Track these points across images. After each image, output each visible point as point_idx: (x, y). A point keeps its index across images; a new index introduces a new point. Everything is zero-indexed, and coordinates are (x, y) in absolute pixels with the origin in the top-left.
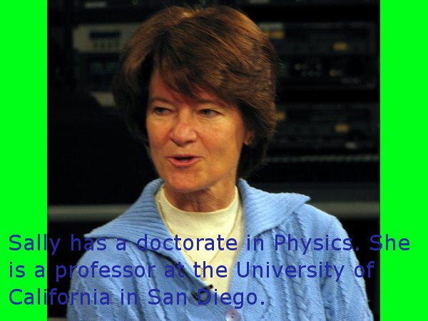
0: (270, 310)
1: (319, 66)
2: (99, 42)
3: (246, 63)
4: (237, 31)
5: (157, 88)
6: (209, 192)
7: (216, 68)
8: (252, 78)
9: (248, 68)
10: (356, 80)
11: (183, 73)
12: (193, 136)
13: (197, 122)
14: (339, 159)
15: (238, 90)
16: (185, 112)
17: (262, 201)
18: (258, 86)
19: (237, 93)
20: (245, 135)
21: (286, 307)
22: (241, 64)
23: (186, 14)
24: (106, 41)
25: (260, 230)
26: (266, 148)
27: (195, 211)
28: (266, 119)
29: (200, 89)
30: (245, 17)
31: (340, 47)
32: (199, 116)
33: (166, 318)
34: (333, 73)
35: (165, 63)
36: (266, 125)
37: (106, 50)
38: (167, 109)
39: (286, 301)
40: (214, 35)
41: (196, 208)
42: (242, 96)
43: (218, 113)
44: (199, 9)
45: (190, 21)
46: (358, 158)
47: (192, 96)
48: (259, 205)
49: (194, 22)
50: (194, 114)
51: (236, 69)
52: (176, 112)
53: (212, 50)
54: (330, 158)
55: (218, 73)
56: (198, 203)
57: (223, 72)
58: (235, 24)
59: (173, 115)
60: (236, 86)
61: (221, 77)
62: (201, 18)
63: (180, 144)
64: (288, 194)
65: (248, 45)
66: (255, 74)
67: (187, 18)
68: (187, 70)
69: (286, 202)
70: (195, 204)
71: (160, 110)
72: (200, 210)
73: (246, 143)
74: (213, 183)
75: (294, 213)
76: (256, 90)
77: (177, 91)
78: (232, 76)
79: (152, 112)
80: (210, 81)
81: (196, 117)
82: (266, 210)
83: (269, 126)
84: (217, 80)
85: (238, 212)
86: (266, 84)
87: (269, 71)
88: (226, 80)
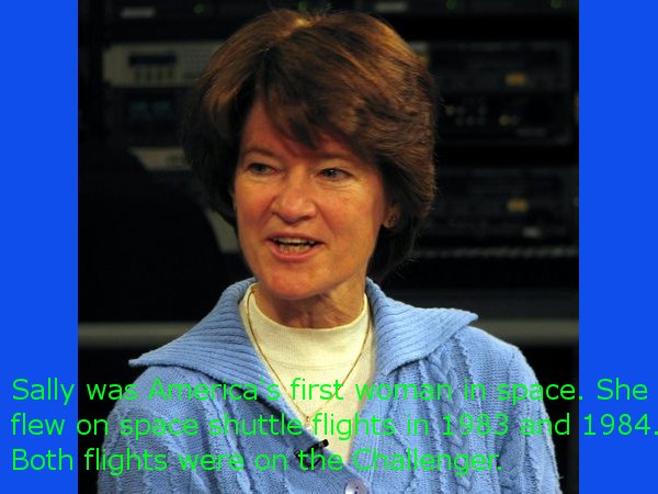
0: (414, 485)
1: (482, 110)
2: (143, 70)
3: (395, 99)
4: (379, 51)
6: (328, 299)
7: (349, 105)
8: (402, 124)
9: (397, 108)
10: (540, 132)
11: (300, 111)
12: (311, 210)
13: (317, 187)
14: (514, 253)
15: (381, 141)
16: (299, 172)
17: (404, 318)
18: (411, 137)
19: (380, 146)
20: (386, 212)
21: (437, 481)
22: (386, 100)
23: (301, 22)
24: (154, 70)
25: (401, 361)
26: (415, 234)
27: (304, 327)
28: (420, 189)
29: (325, 136)
30: (389, 31)
32: (318, 179)
33: (252, 488)
34: (504, 120)
35: (273, 94)
36: (420, 198)
37: (154, 83)
38: (270, 167)
39: (439, 472)
40: (347, 55)
41: (306, 323)
42: (387, 151)
43: (348, 175)
44: (320, 15)
45: (310, 32)
46: (543, 252)
47: (311, 146)
48: (399, 324)
49: (315, 34)
50: (312, 176)
51: (378, 108)
52: (284, 171)
53: (344, 77)
54: (500, 252)
55: (352, 112)
56: (310, 314)
57: (360, 111)
58: (377, 40)
59: (279, 177)
60: (377, 135)
61: (355, 119)
62: (324, 28)
63: (289, 221)
64: (443, 310)
65: (397, 73)
66: (407, 117)
67: (302, 28)
68: (305, 106)
69: (442, 321)
70: (306, 316)
71: (259, 168)
72: (311, 325)
73: (386, 225)
74: (335, 285)
75: (452, 338)
76: (408, 143)
77: (290, 138)
78: (373, 118)
79: (246, 171)
80: (341, 124)
81: (314, 180)
82: (409, 331)
83: (424, 200)
84: (350, 124)
85: (367, 333)
86: (423, 134)
87: (427, 115)
88: (364, 124)
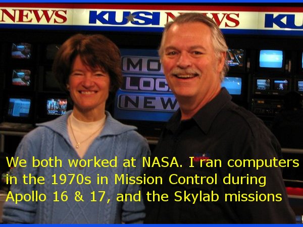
5: (78, 64)
31: (279, 106)
